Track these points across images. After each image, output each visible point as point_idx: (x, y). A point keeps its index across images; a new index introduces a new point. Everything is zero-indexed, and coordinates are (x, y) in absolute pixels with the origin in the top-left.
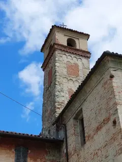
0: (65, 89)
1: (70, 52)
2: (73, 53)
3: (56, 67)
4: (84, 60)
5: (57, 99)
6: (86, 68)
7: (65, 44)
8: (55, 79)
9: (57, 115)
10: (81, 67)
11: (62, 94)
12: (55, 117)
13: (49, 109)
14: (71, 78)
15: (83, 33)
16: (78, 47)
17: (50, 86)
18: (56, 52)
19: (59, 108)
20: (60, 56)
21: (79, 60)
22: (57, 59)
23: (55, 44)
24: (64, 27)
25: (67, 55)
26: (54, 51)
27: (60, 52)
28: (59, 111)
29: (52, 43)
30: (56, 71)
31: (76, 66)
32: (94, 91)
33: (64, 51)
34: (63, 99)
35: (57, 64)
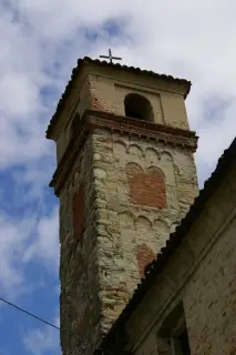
0: (128, 246)
1: (134, 135)
2: (144, 137)
3: (97, 182)
4: (179, 157)
5: (105, 279)
6: (183, 182)
7: (121, 111)
8: (96, 217)
9: (106, 326)
10: (170, 179)
11: (120, 263)
12: (102, 334)
13: (81, 308)
14: (144, 213)
15: (171, 77)
16: (158, 120)
17: (79, 239)
18: (95, 137)
19: (111, 306)
20: (108, 148)
21: (164, 157)
22: (97, 157)
23: (89, 112)
24: (115, 62)
25: (127, 143)
26: (89, 133)
27: (105, 135)
28: (112, 315)
29: (81, 111)
30: (95, 193)
31: (157, 175)
33: (117, 131)
34: (122, 277)
35: (99, 173)
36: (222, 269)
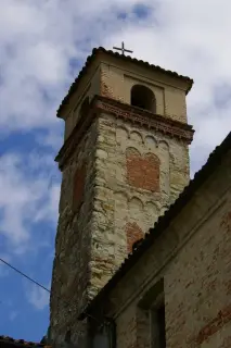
0: (120, 222)
1: (138, 123)
2: (145, 126)
3: (98, 162)
4: (175, 147)
5: (95, 250)
6: (177, 170)
7: (127, 100)
8: (94, 193)
9: (92, 293)
10: (164, 166)
11: (110, 237)
12: (87, 299)
13: (71, 274)
14: (137, 194)
15: (175, 74)
16: (159, 111)
17: (76, 212)
18: (101, 120)
19: (99, 276)
20: (111, 132)
21: (162, 145)
22: (101, 139)
23: (97, 98)
24: (126, 54)
25: (130, 129)
26: (95, 116)
27: (110, 120)
28: (99, 284)
29: (90, 95)
30: (95, 171)
31: (154, 162)
32: (200, 235)
33: (121, 118)
34: (111, 250)
35: (100, 153)
36: (202, 253)
